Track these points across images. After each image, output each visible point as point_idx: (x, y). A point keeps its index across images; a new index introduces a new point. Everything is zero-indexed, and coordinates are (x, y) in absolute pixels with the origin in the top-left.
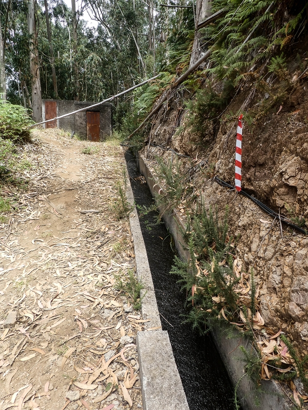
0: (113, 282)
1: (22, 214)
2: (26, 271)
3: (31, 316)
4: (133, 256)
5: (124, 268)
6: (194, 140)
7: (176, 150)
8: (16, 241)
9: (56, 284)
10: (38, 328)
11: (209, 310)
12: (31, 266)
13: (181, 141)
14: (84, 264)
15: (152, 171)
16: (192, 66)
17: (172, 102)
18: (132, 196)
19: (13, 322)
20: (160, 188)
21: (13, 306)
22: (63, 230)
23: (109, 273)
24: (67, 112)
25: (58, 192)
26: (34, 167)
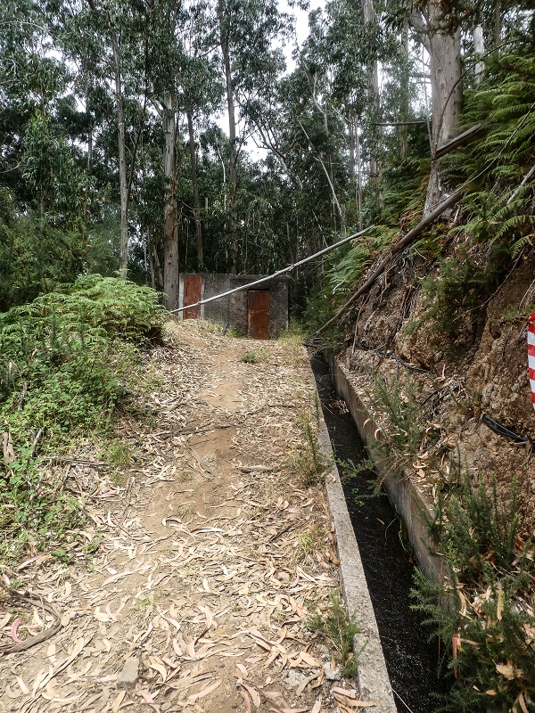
0: (303, 612)
1: (148, 470)
2: (152, 579)
3: (162, 670)
4: (335, 561)
5: (321, 584)
6: (436, 343)
7: (403, 358)
8: (138, 519)
9: (203, 609)
10: (173, 695)
11: (491, 692)
12: (161, 570)
13: (413, 342)
14: (250, 572)
15: (360, 393)
16: (427, 215)
17: (394, 275)
18: (329, 441)
19: (132, 679)
20: (377, 428)
21: (133, 645)
22: (213, 503)
23: (294, 594)
24: (217, 292)
25: (204, 432)
26: (166, 387)
